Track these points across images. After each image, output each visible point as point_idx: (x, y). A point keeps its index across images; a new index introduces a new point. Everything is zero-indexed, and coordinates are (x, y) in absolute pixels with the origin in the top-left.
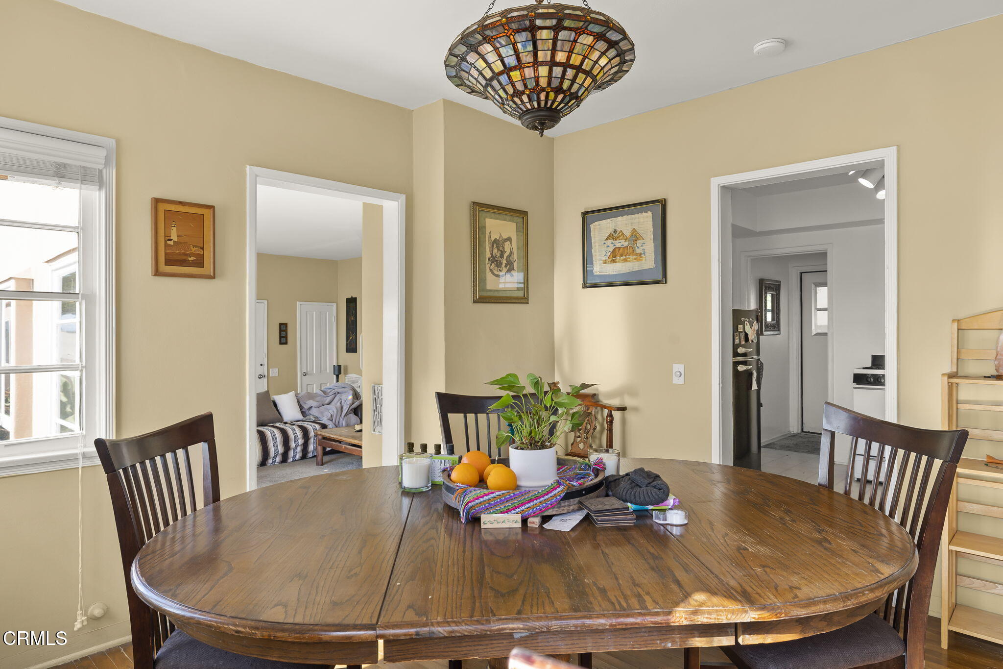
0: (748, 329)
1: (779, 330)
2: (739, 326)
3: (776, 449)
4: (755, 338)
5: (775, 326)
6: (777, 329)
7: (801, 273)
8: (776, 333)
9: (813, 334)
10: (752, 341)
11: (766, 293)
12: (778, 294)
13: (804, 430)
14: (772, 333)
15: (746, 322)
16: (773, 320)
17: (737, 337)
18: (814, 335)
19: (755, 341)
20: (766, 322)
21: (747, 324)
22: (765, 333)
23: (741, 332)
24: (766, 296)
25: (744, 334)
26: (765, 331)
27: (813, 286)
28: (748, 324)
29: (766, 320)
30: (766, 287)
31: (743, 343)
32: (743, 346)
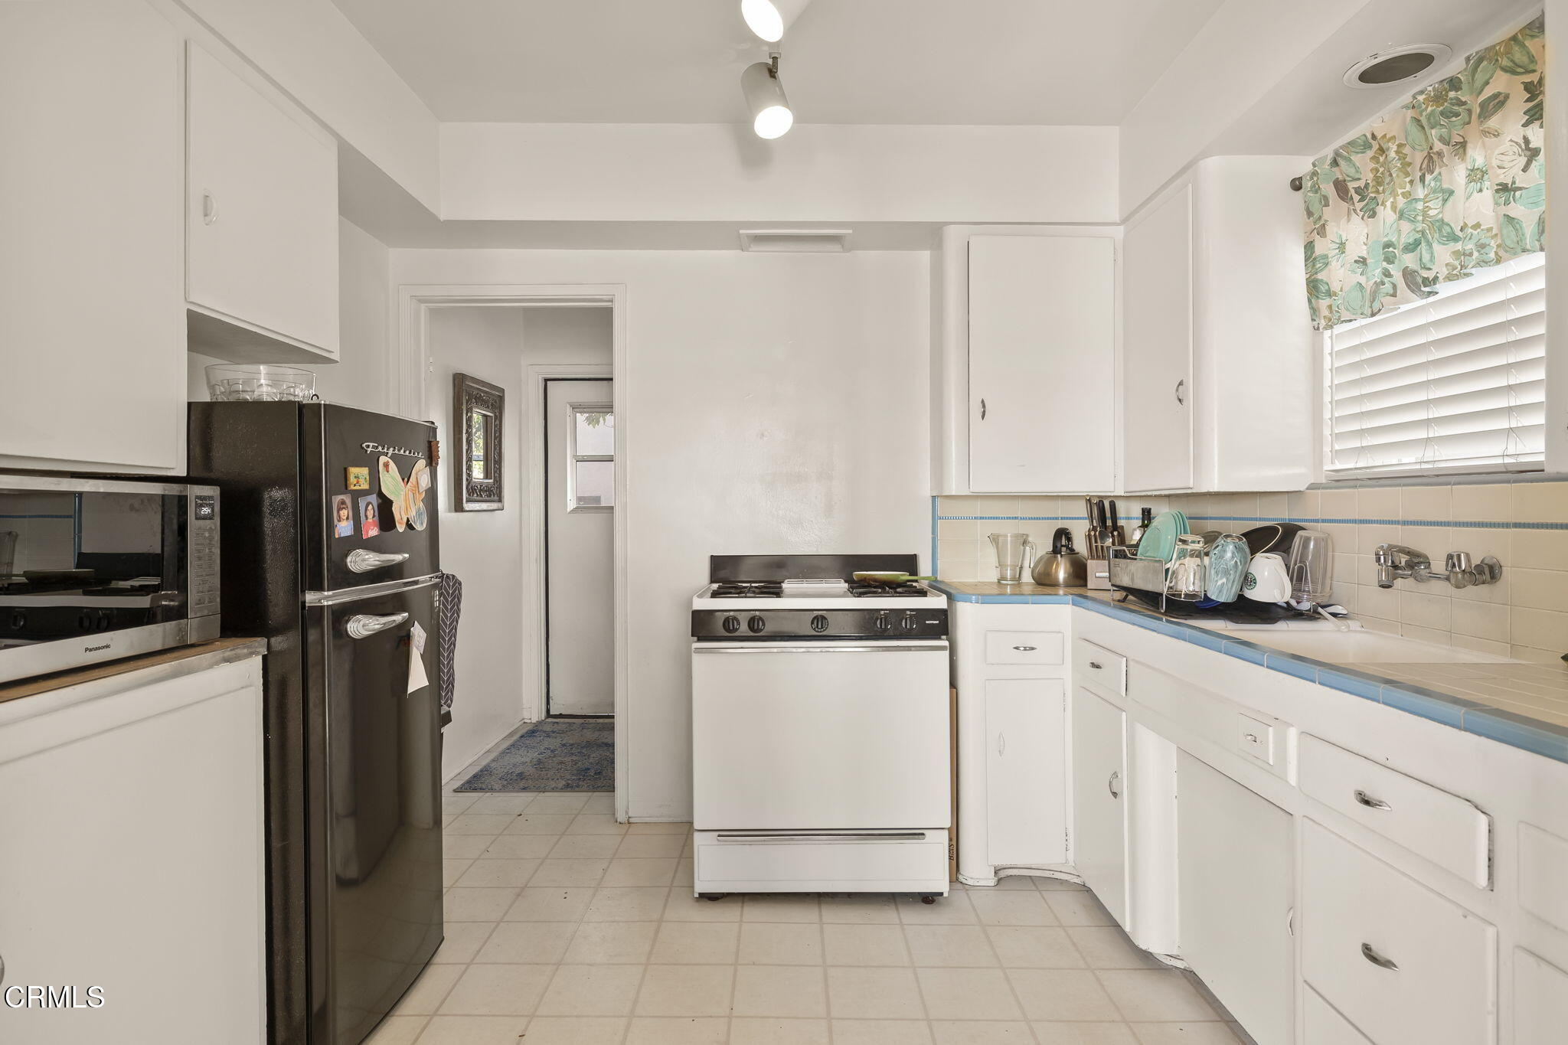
0: (390, 481)
1: (500, 500)
2: (353, 471)
3: (492, 790)
4: (419, 513)
5: (492, 492)
6: (496, 498)
7: (546, 380)
8: (494, 506)
9: (568, 510)
10: (409, 526)
11: (470, 410)
12: (499, 417)
13: (551, 713)
14: (484, 506)
15: (383, 459)
16: (487, 476)
17: (344, 513)
18: (570, 513)
19: (421, 526)
20: (469, 481)
21: (386, 465)
22: (467, 506)
23: (364, 493)
24: (471, 417)
25: (373, 499)
26: (468, 501)
27: (569, 410)
28: (392, 464)
29: (469, 475)
30: (470, 395)
31: (373, 532)
32: (372, 545)
